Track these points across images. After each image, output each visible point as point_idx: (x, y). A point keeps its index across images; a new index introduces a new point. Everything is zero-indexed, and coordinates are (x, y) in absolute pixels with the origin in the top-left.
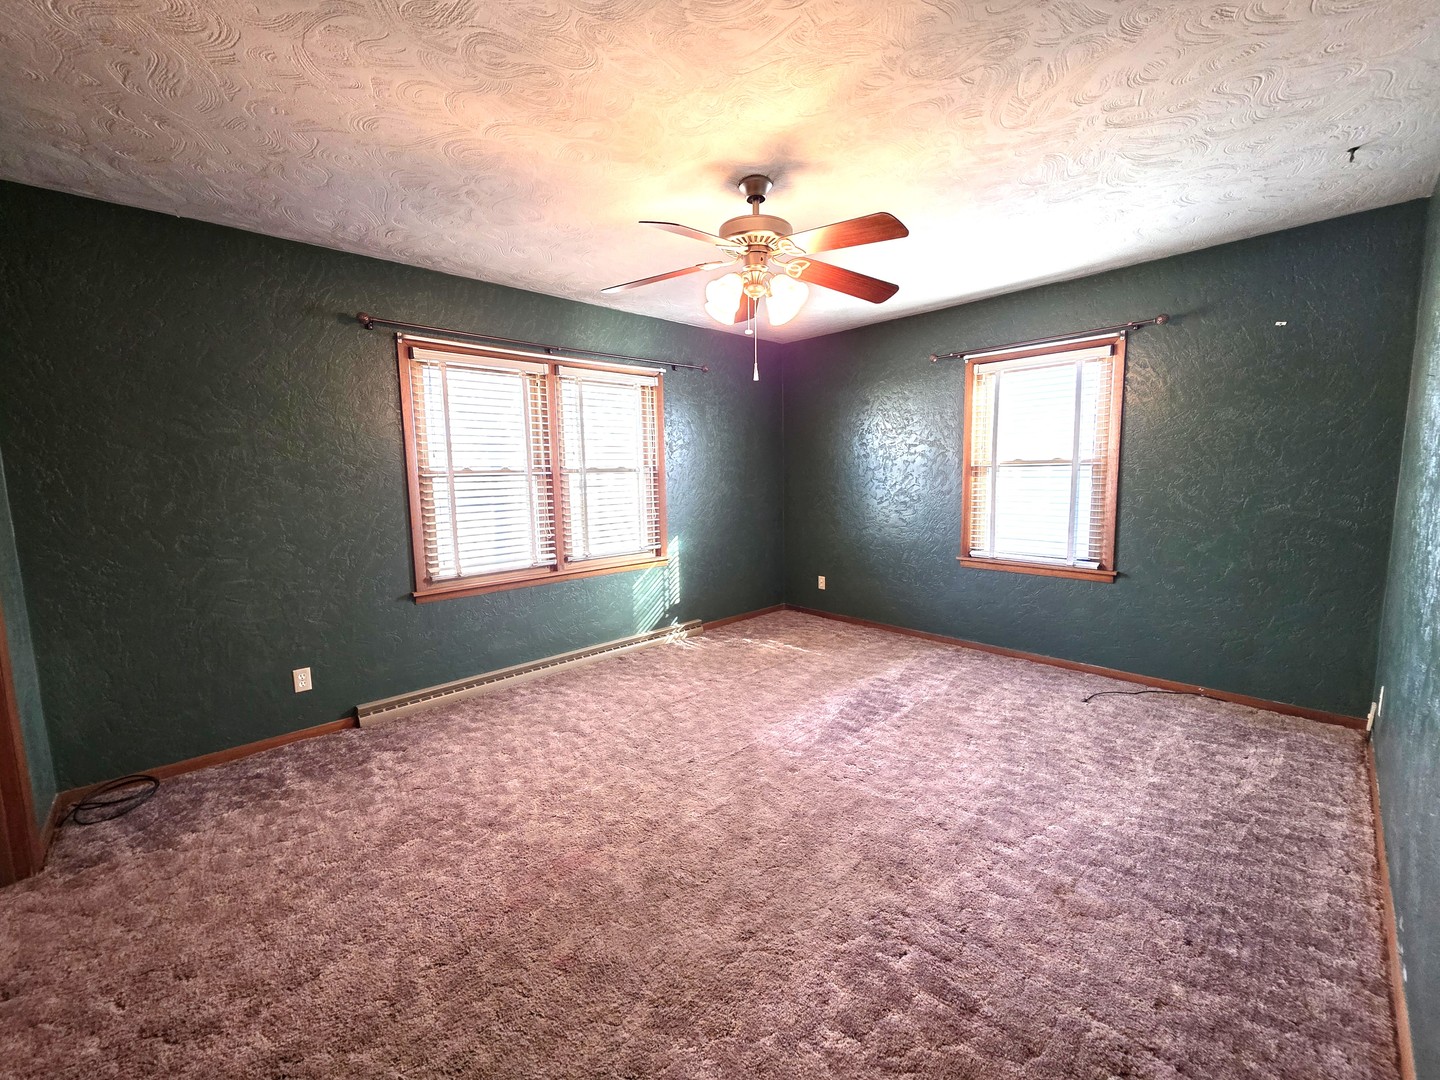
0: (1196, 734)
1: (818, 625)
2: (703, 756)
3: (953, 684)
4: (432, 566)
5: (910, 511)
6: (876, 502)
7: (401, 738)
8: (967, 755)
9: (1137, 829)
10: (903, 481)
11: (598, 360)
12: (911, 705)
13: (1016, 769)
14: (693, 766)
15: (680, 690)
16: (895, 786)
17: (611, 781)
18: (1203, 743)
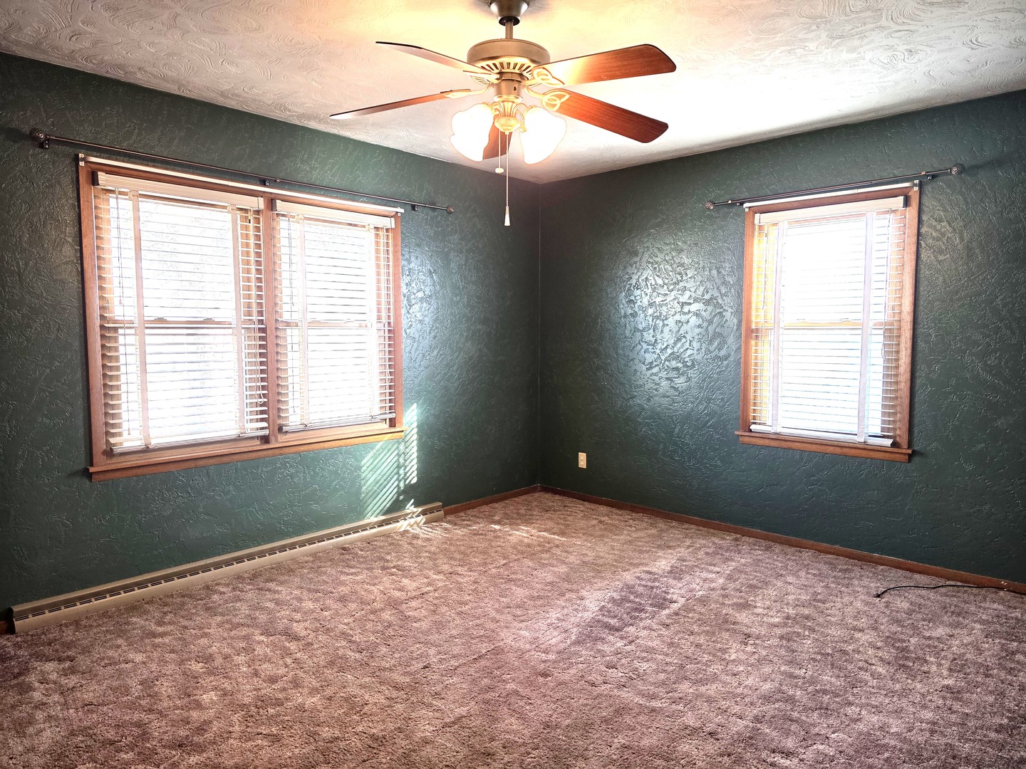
0: (996, 632)
1: (578, 510)
2: (441, 661)
3: (730, 578)
4: (113, 435)
5: (682, 379)
6: (644, 368)
7: (69, 645)
8: (743, 657)
9: (928, 735)
10: (675, 343)
11: (323, 195)
12: (682, 601)
13: (797, 672)
14: (427, 673)
15: (415, 585)
16: (661, 691)
17: (329, 692)
18: (1004, 642)
